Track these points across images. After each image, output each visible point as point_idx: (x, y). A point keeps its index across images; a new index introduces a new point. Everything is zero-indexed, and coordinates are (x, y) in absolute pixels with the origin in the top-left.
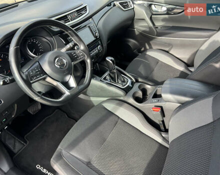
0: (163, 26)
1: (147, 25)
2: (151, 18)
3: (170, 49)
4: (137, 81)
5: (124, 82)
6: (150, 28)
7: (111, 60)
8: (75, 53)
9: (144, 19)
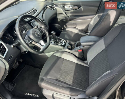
0: (71, 16)
1: (64, 16)
2: (65, 12)
3: (76, 26)
4: (67, 42)
5: (61, 42)
6: (65, 17)
7: (54, 33)
8: (41, 30)
9: (62, 13)
